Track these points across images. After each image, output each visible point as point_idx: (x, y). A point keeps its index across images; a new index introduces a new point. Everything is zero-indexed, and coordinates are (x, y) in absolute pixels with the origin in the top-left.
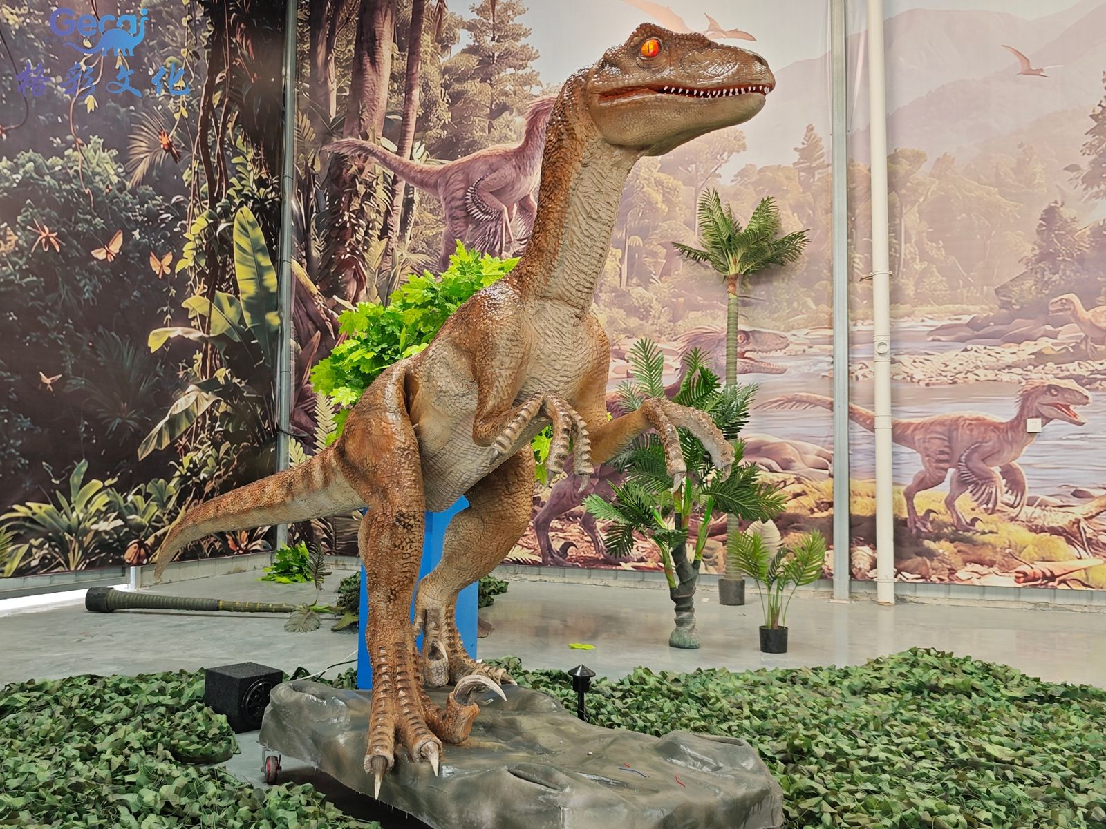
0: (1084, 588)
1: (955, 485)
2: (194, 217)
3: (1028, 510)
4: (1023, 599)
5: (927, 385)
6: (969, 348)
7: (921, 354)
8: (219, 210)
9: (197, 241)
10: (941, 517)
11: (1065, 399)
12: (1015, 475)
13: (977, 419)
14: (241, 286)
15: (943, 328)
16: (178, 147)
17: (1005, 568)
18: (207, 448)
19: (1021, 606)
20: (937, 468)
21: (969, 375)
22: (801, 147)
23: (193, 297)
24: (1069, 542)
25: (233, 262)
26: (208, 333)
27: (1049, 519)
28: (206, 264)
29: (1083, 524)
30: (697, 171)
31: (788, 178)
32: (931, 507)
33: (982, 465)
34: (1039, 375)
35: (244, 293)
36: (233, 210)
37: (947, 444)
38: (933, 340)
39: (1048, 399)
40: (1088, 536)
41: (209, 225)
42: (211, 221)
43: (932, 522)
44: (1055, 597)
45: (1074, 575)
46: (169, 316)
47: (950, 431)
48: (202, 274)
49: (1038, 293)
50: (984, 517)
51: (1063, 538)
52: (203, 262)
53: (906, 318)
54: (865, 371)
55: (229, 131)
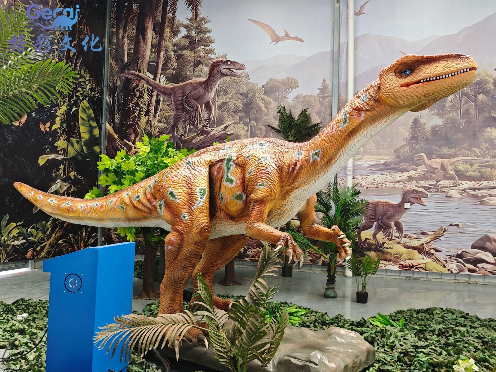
0: (424, 271)
1: (376, 228)
2: (61, 105)
3: (404, 239)
4: (402, 275)
5: (367, 188)
6: (383, 173)
7: (365, 175)
8: (72, 102)
9: (62, 116)
10: (371, 241)
11: (419, 195)
12: (399, 225)
13: (386, 202)
14: (82, 135)
15: (374, 165)
17: (395, 262)
19: (401, 278)
20: (370, 222)
21: (383, 184)
22: (320, 88)
23: (60, 141)
24: (420, 253)
25: (79, 125)
26: (67, 157)
27: (412, 243)
28: (66, 126)
29: (425, 245)
30: (279, 95)
31: (315, 100)
32: (367, 237)
33: (387, 221)
34: (410, 186)
35: (83, 138)
36: (79, 102)
37: (374, 212)
38: (370, 170)
39: (413, 195)
40: (427, 250)
41: (68, 109)
42: (68, 107)
43: (367, 243)
44: (414, 274)
45: (421, 266)
46: (48, 150)
47: (375, 207)
48: (64, 131)
49: (410, 152)
50: (387, 242)
51: (417, 251)
52: (64, 126)
53: (360, 161)
54: (343, 181)
55: (78, 67)
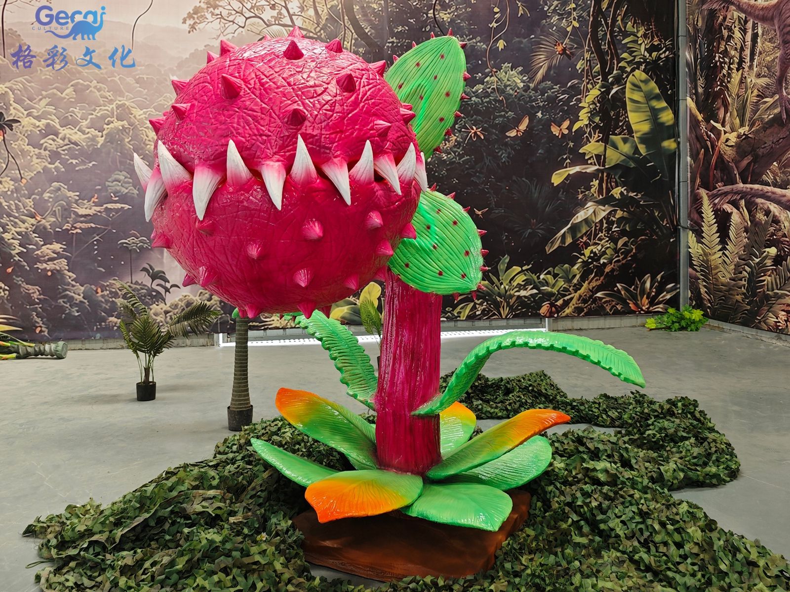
2: (588, 91)
8: (610, 80)
9: (591, 107)
14: (634, 127)
16: (571, 49)
18: (606, 243)
23: (589, 144)
25: (626, 112)
26: (604, 166)
28: (600, 120)
35: (636, 132)
36: (624, 77)
41: (602, 93)
42: (602, 90)
46: (568, 161)
48: (596, 128)
52: (597, 119)
55: (620, 22)
